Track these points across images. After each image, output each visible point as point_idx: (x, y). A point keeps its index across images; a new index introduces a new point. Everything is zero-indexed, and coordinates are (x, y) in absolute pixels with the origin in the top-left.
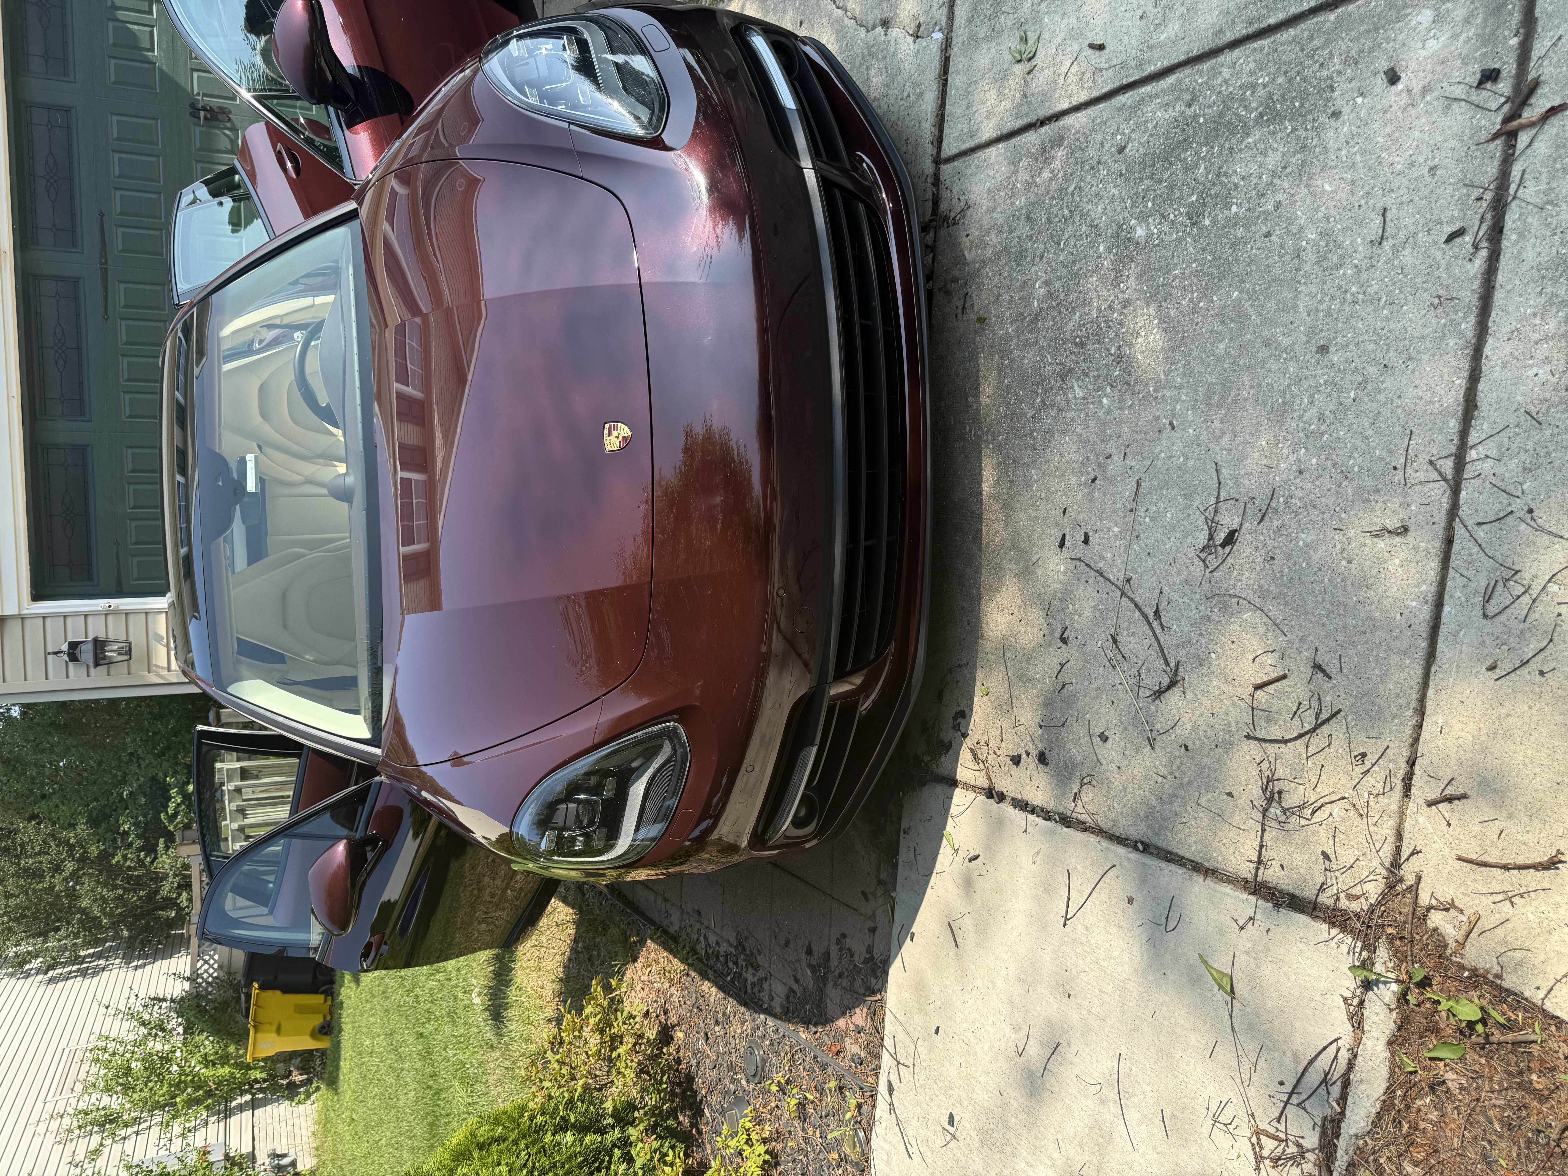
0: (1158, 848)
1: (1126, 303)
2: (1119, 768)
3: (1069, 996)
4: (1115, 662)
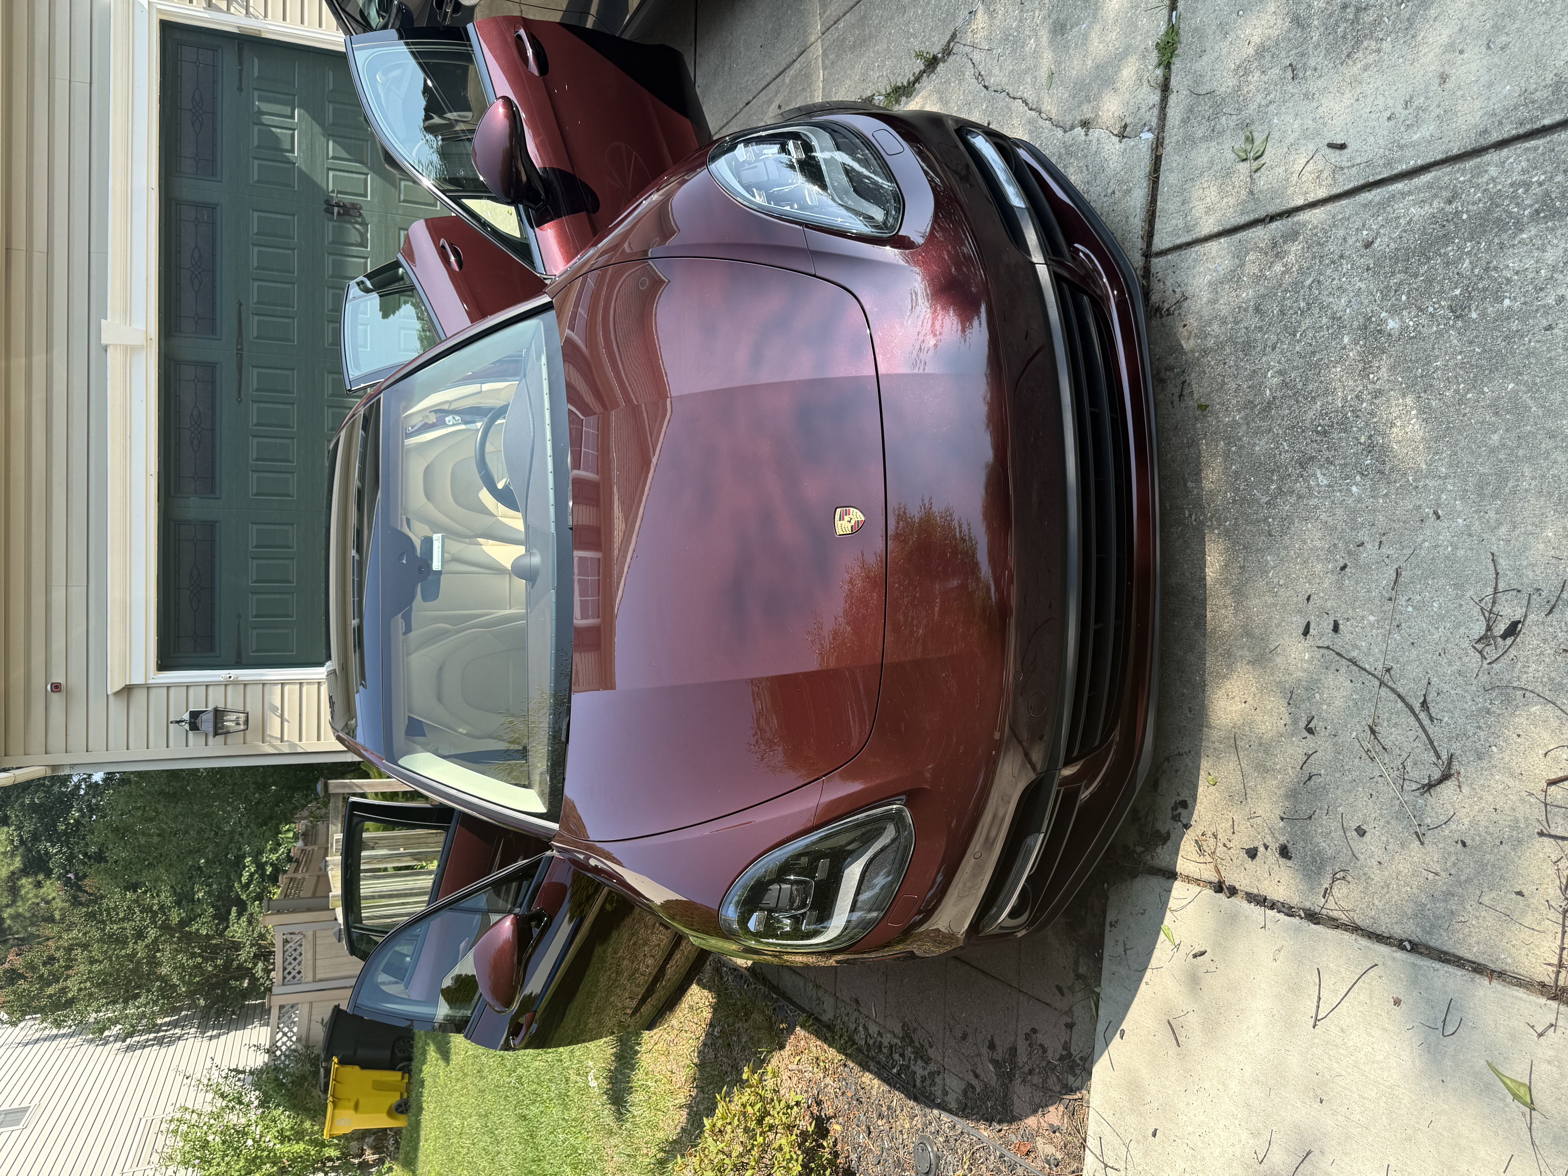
0: (1428, 947)
1: (1377, 394)
2: (1380, 863)
3: (1321, 1102)
4: (1373, 754)
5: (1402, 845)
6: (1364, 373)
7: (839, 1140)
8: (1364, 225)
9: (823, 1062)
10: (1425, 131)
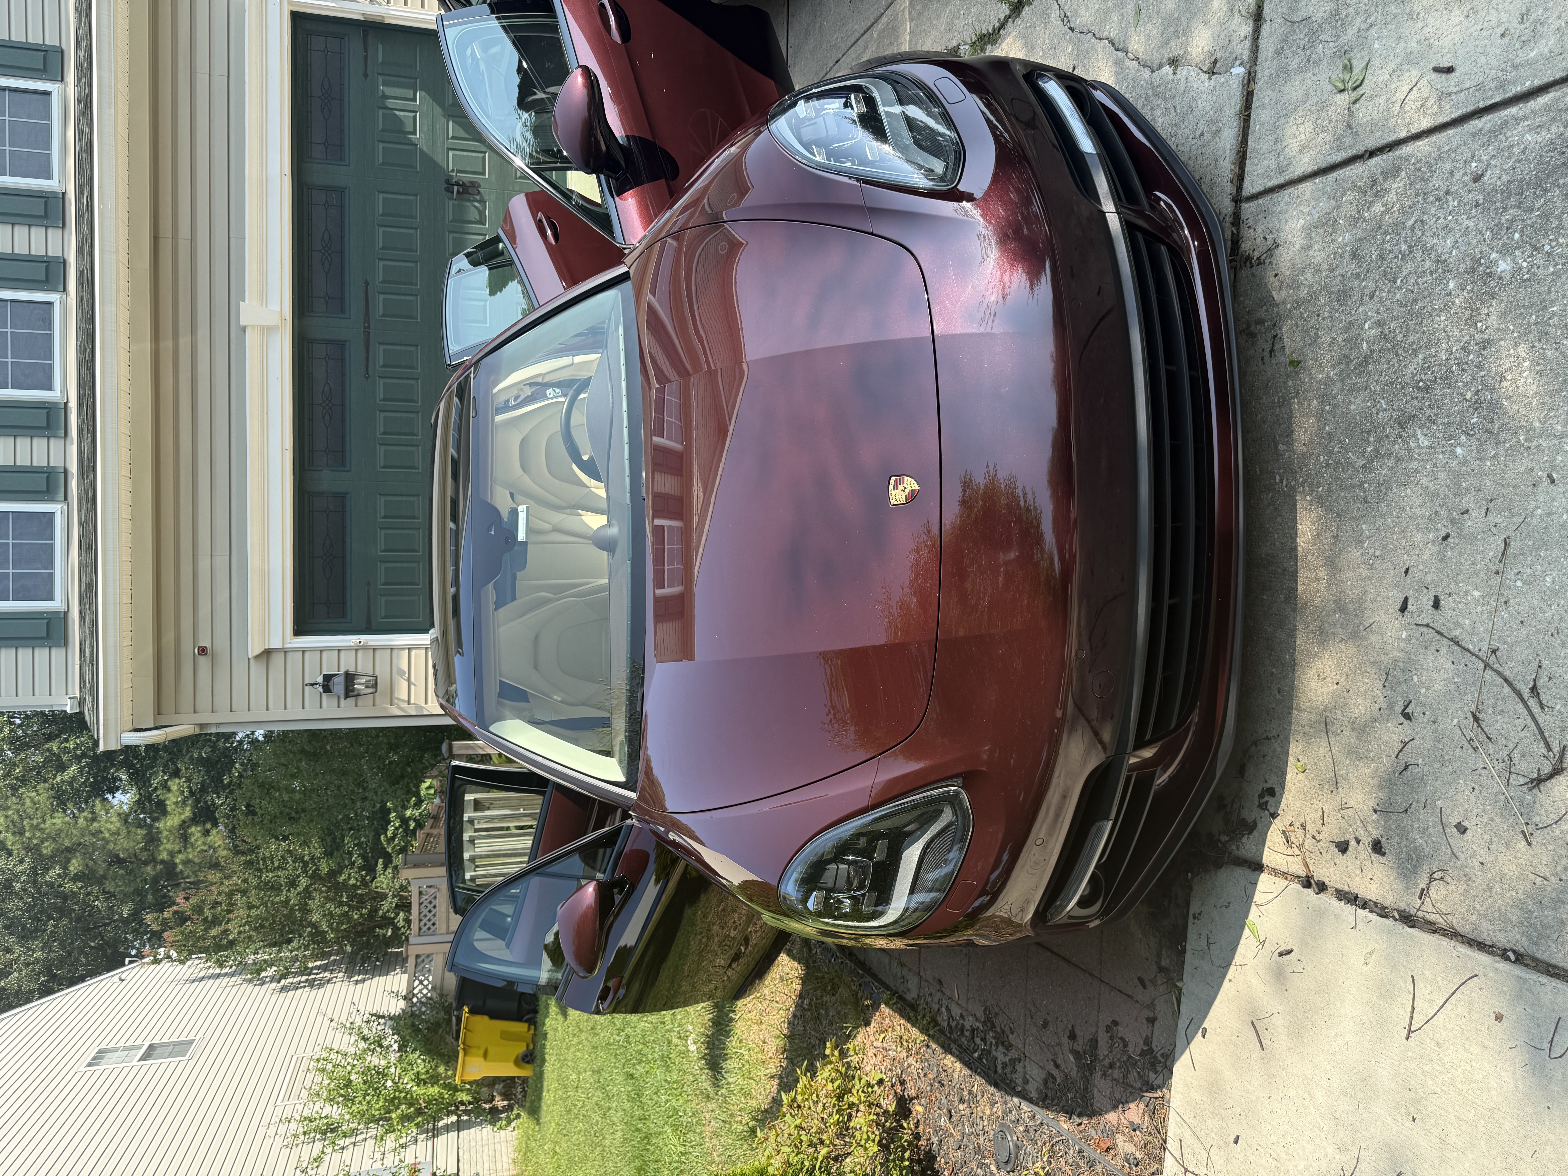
0: (1534, 959)
1: (1486, 344)
2: (1482, 864)
3: (1414, 1120)
4: (1476, 744)
5: (1508, 846)
6: (1472, 321)
7: (921, 1122)
8: (1473, 157)
9: (907, 1041)
10: (1544, 47)
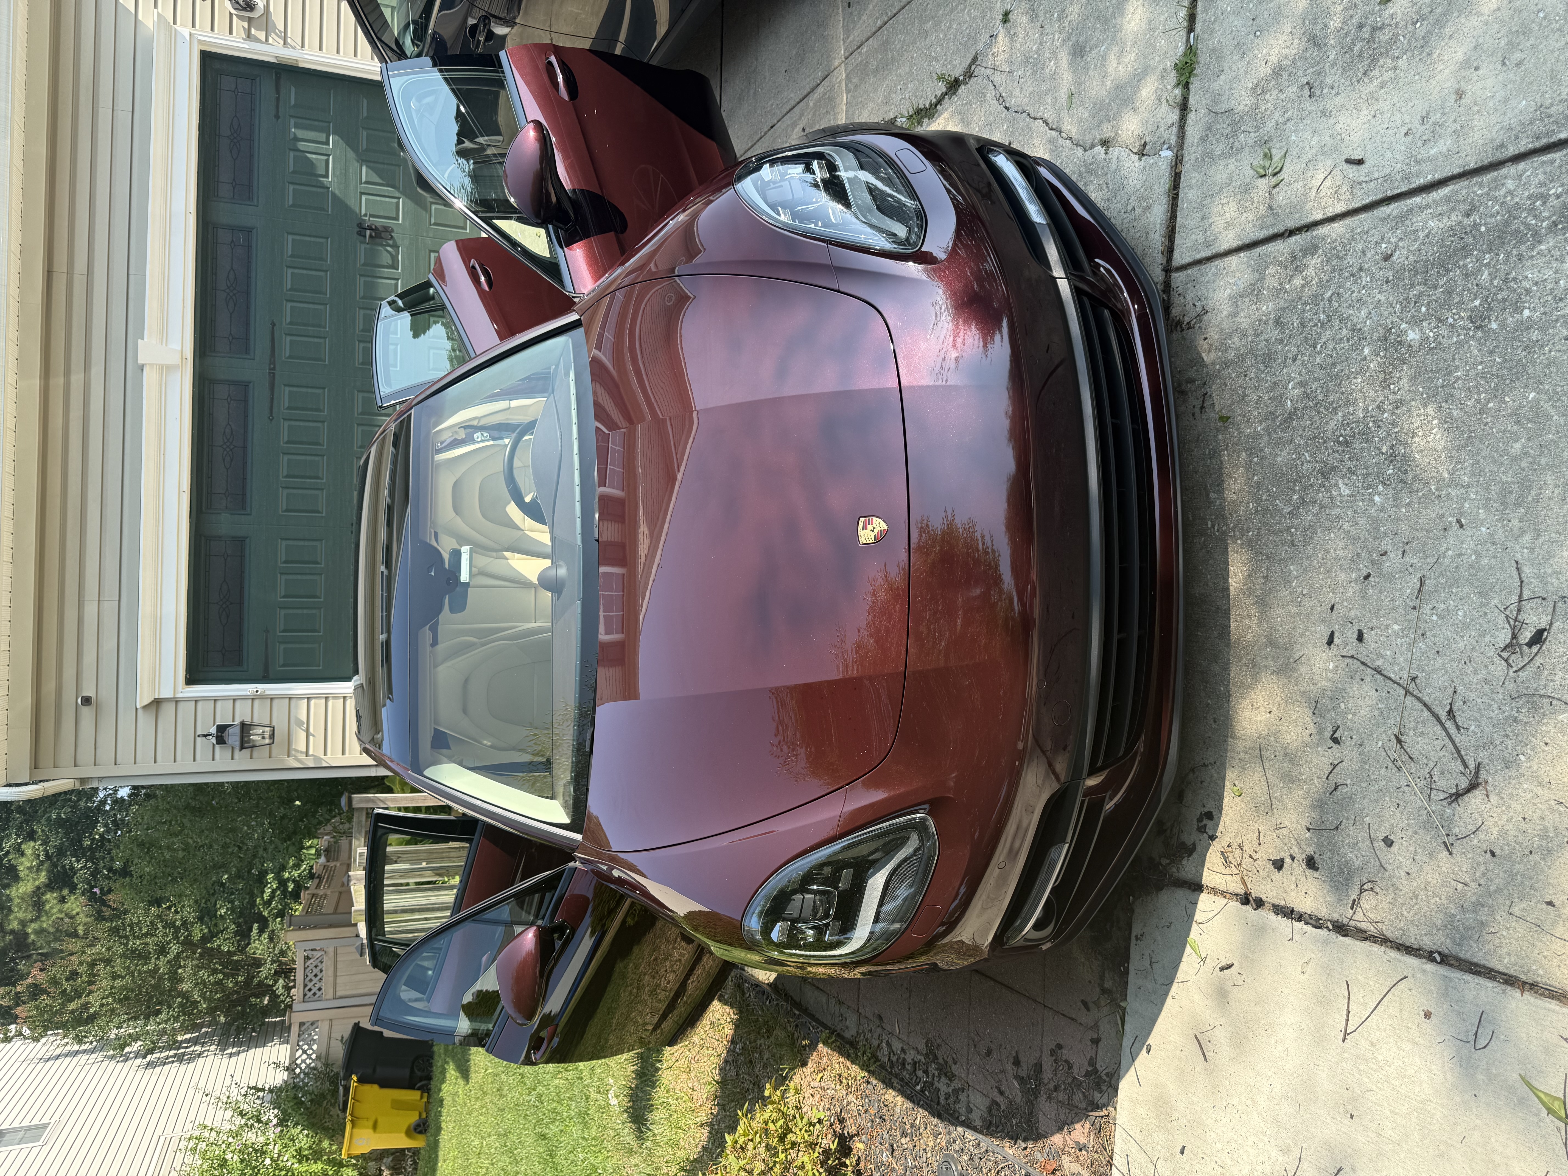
0: (1459, 959)
1: (1399, 404)
2: (1408, 873)
3: (1352, 1117)
4: (1400, 763)
5: (1431, 856)
6: (1386, 383)
7: (863, 1158)
8: (1383, 239)
9: (846, 1079)
10: (1443, 145)
